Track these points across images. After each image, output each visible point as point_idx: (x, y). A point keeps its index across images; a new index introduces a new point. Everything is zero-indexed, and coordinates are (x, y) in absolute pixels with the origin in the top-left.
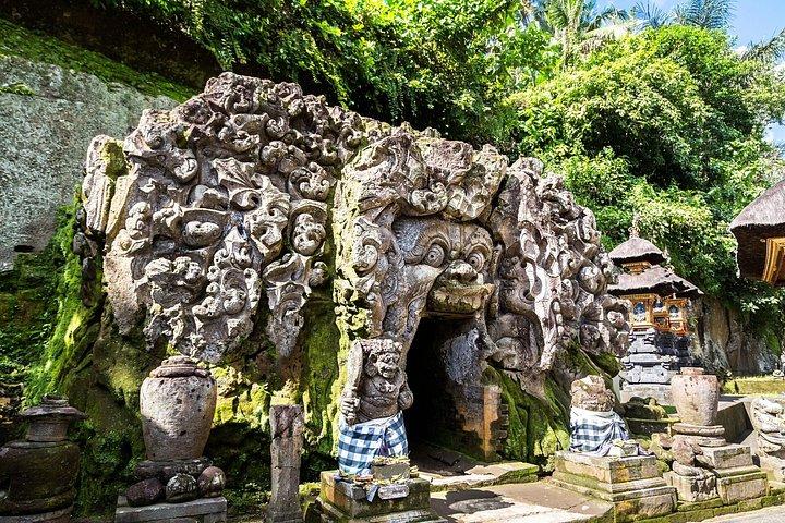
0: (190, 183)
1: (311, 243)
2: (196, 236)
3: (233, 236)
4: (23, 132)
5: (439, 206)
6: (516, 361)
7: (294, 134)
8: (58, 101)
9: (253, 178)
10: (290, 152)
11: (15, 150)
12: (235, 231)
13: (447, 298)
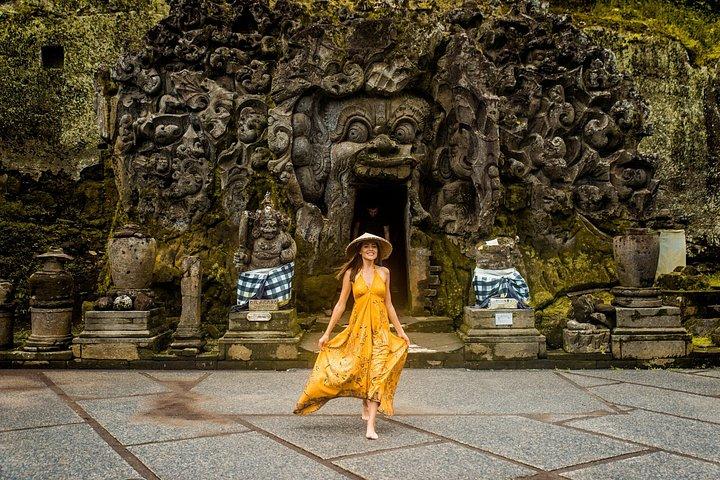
0: (157, 94)
1: (250, 132)
2: (161, 136)
3: (190, 133)
4: (94, 48)
5: (352, 87)
6: (456, 227)
7: (236, 37)
8: (117, 14)
9: (203, 83)
10: (232, 55)
11: (89, 65)
12: (190, 129)
13: (368, 171)
